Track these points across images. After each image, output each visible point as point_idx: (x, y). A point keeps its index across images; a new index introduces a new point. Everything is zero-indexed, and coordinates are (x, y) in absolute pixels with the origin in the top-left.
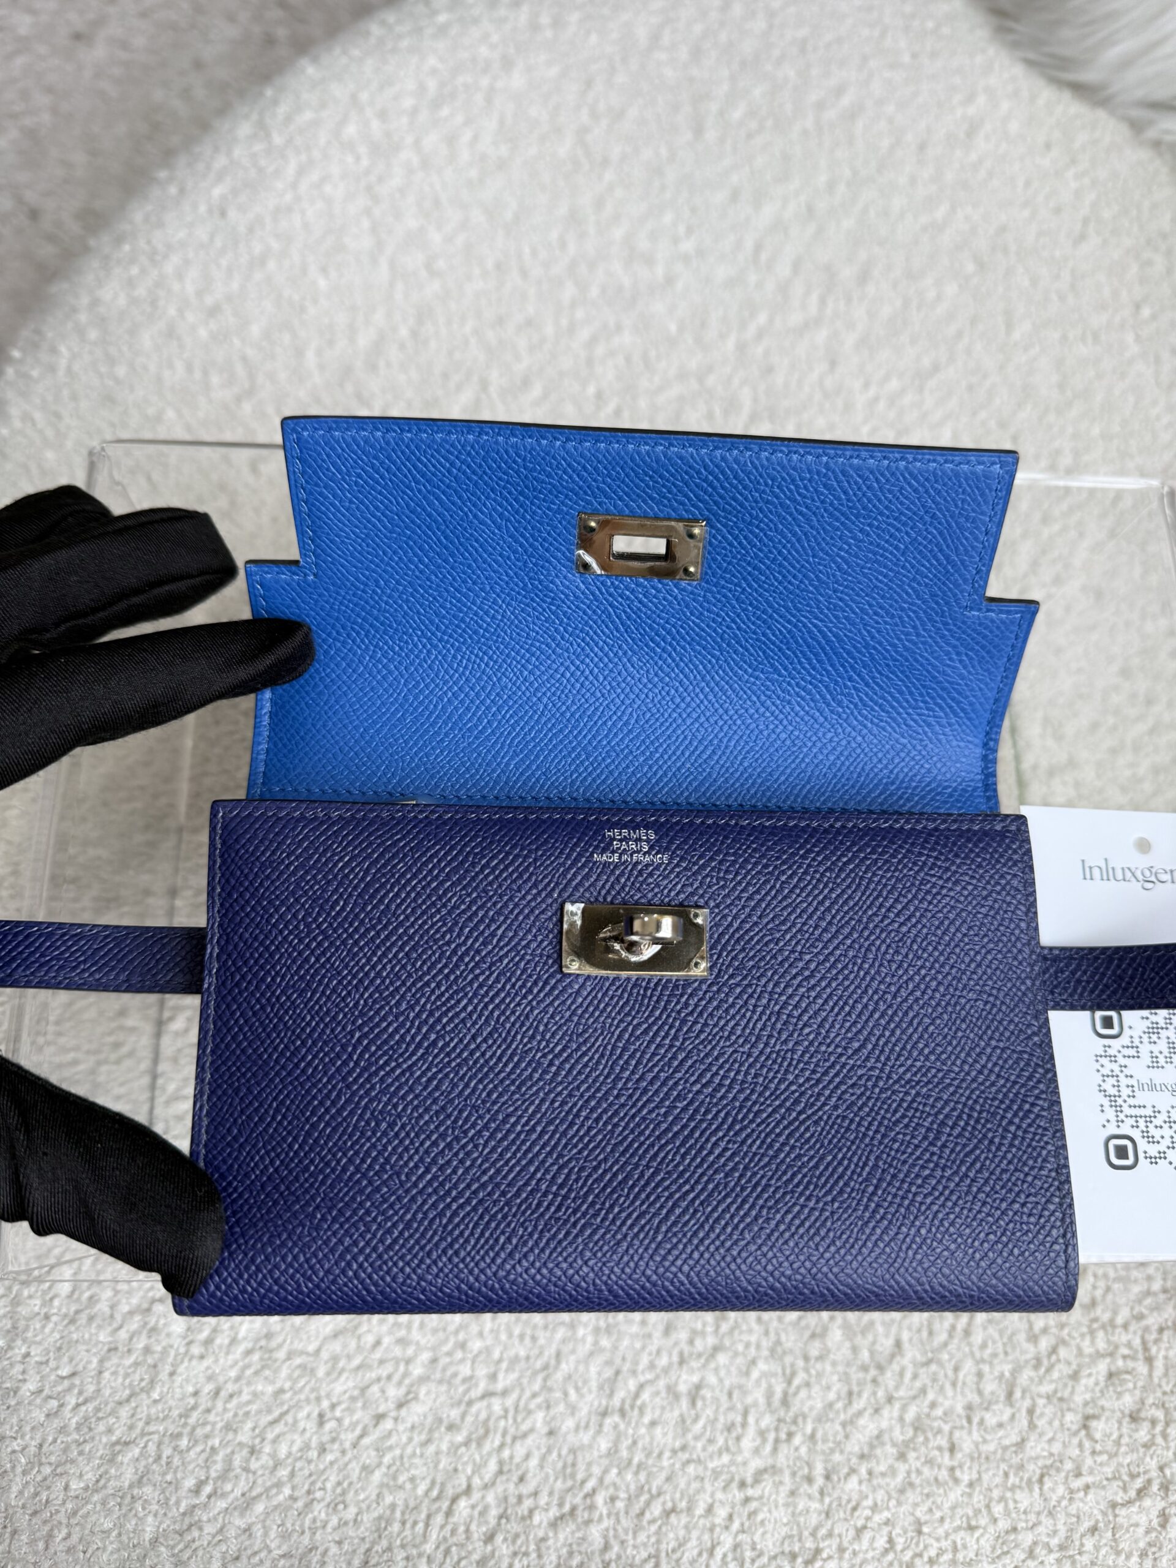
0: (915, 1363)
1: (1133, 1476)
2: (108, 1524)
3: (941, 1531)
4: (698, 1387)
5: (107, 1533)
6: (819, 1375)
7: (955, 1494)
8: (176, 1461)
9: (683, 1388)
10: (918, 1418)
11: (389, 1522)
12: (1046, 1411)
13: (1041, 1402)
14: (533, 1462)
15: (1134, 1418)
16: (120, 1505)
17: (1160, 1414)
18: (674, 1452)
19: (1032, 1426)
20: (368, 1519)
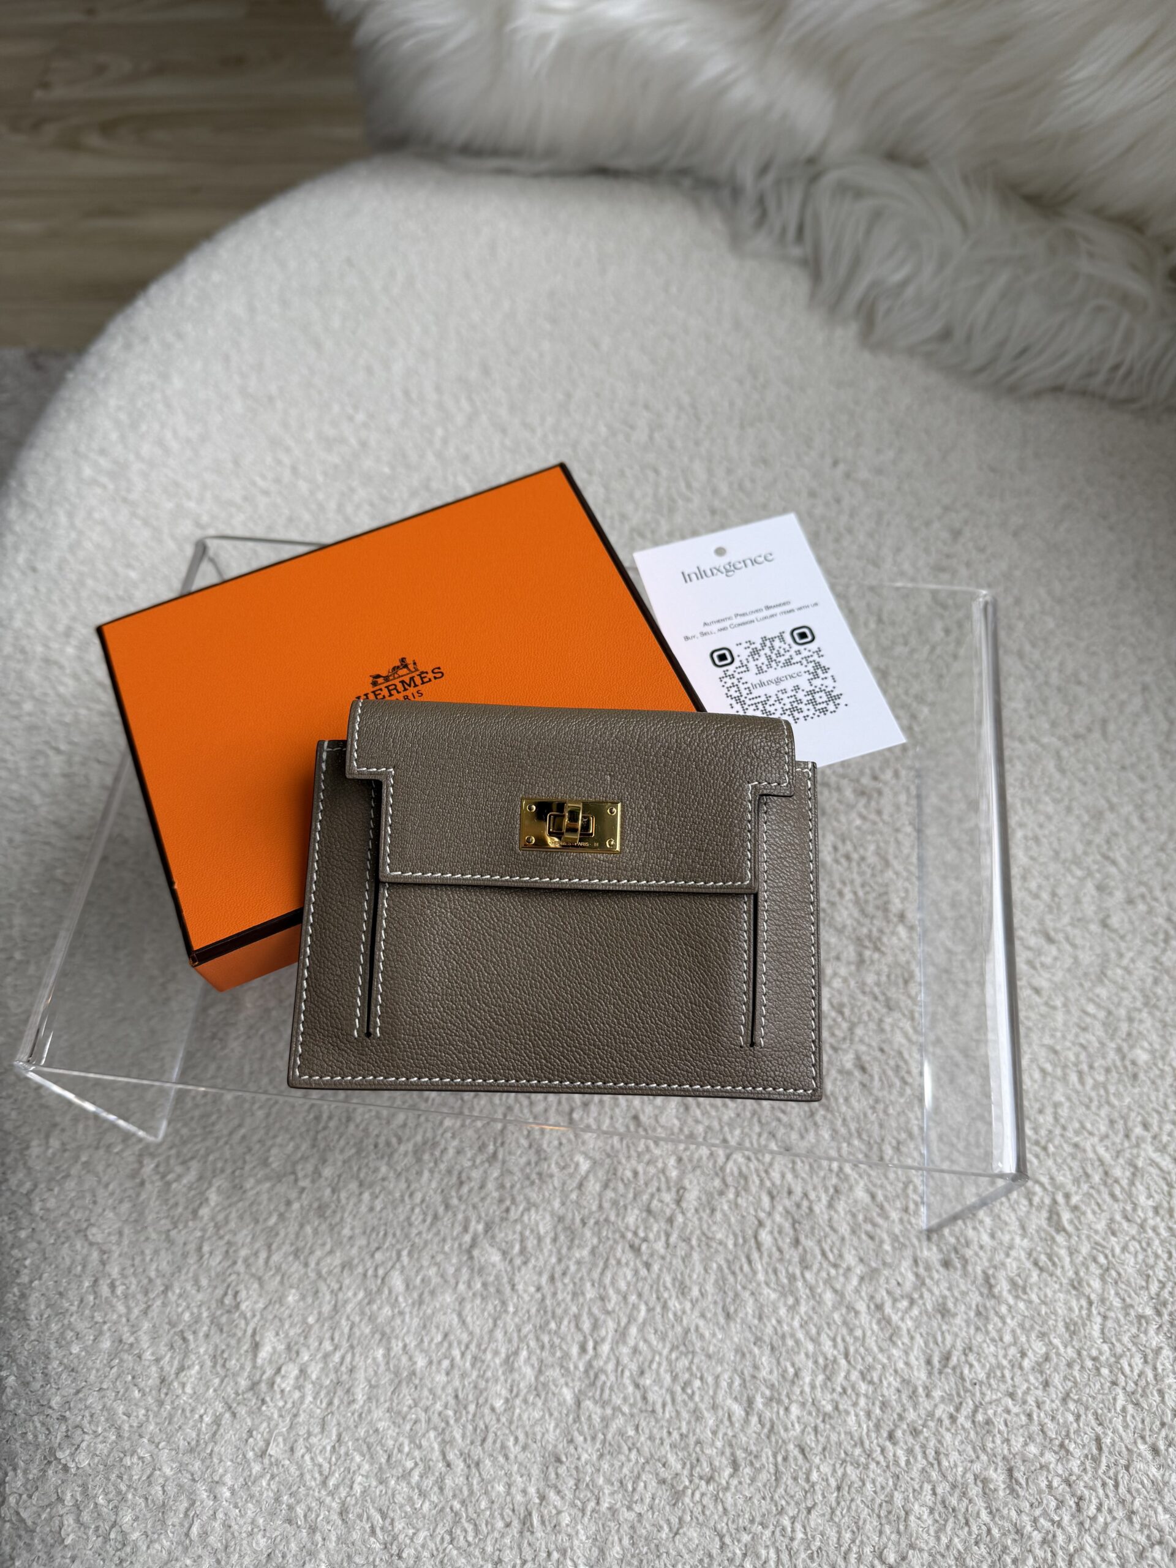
2: (537, 1415)
4: (858, 1058)
5: (542, 1420)
8: (557, 1341)
9: (849, 1065)
11: (724, 1279)
12: (1075, 932)
14: (789, 1176)
16: (538, 1395)
20: (710, 1288)
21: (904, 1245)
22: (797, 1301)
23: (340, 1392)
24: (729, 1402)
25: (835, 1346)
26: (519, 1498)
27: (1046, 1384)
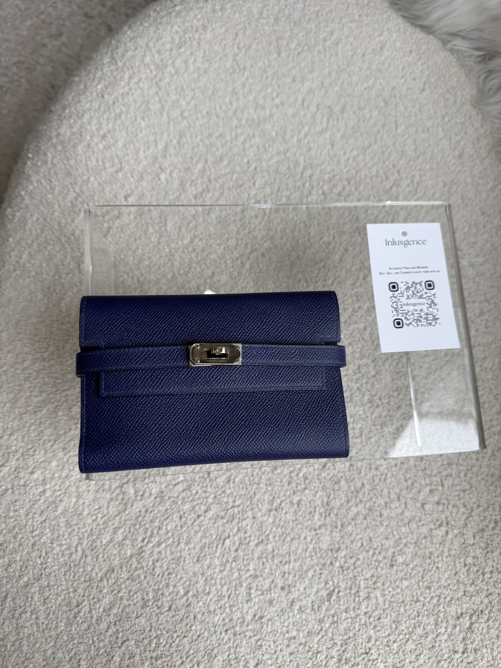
0: (368, 490)
1: (437, 521)
2: (115, 552)
3: (377, 540)
4: (300, 501)
5: (115, 555)
6: (338, 495)
7: (382, 529)
8: (136, 532)
10: (370, 506)
11: (204, 548)
12: (410, 502)
13: (409, 500)
14: (249, 527)
15: (438, 503)
16: (119, 546)
17: (446, 502)
18: (293, 521)
19: (406, 507)
20: (198, 547)
21: (272, 574)
22: (224, 570)
23: (53, 506)
24: (181, 587)
25: (227, 591)
26: (94, 575)
27: (288, 646)
